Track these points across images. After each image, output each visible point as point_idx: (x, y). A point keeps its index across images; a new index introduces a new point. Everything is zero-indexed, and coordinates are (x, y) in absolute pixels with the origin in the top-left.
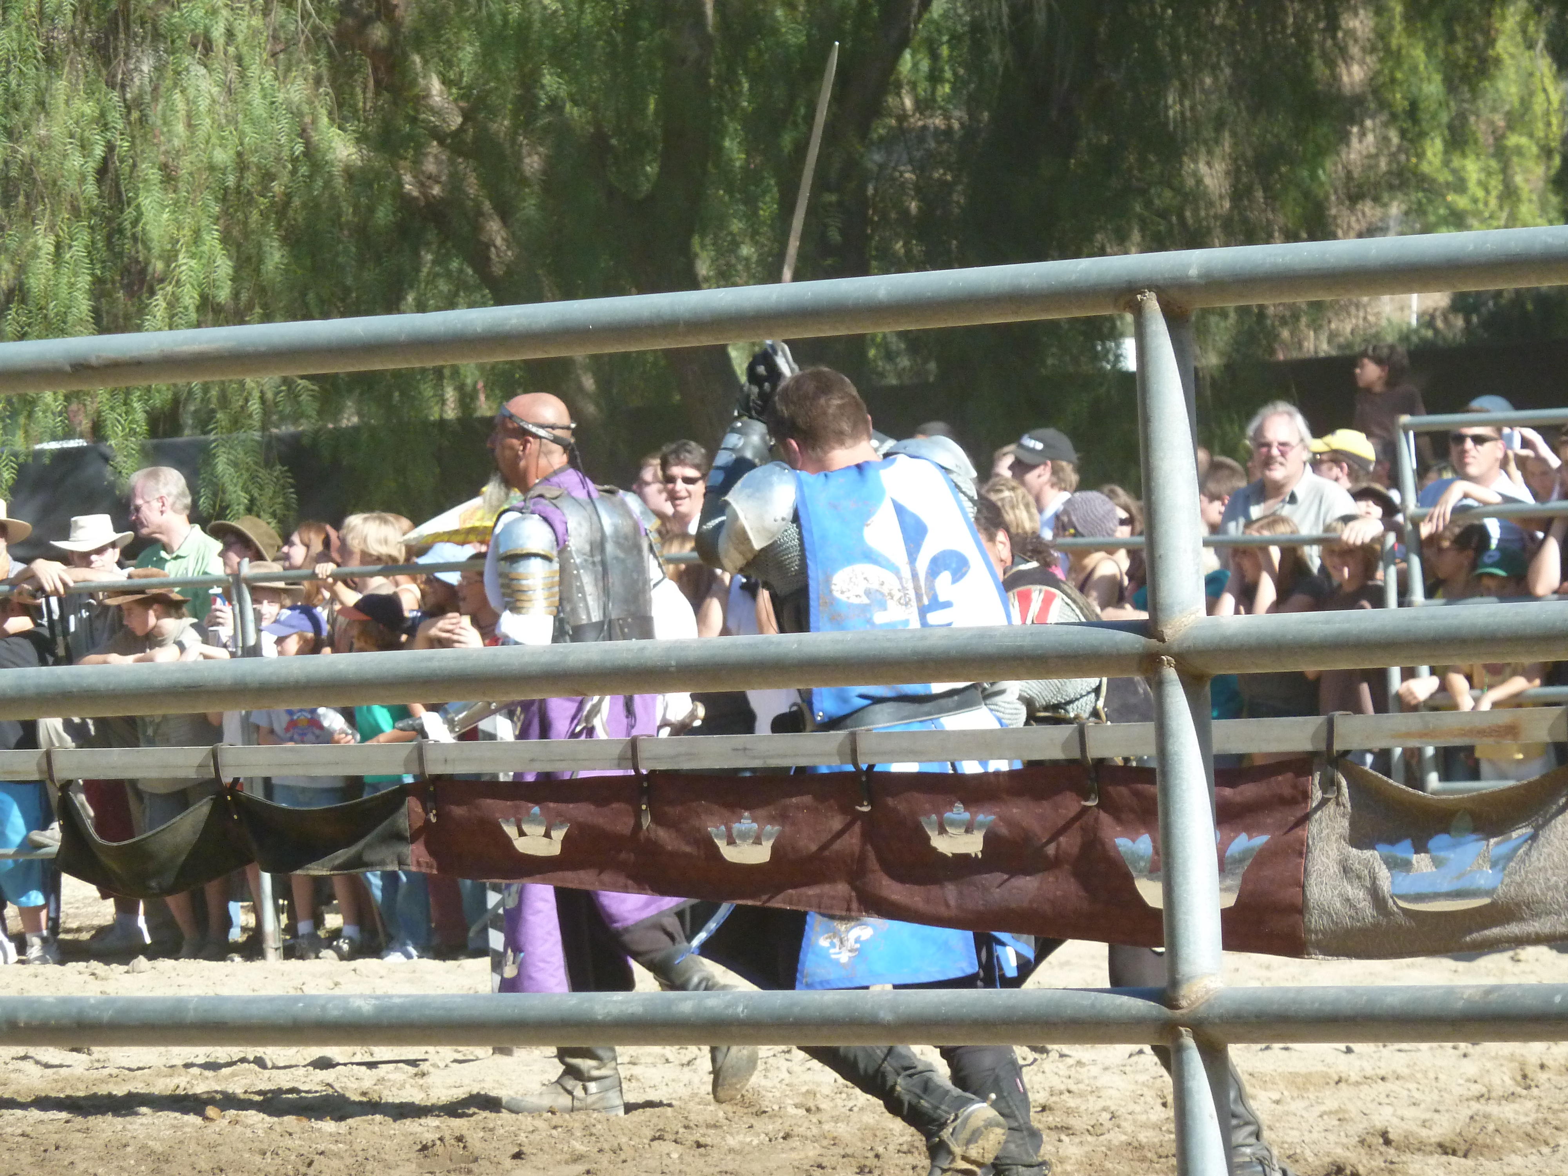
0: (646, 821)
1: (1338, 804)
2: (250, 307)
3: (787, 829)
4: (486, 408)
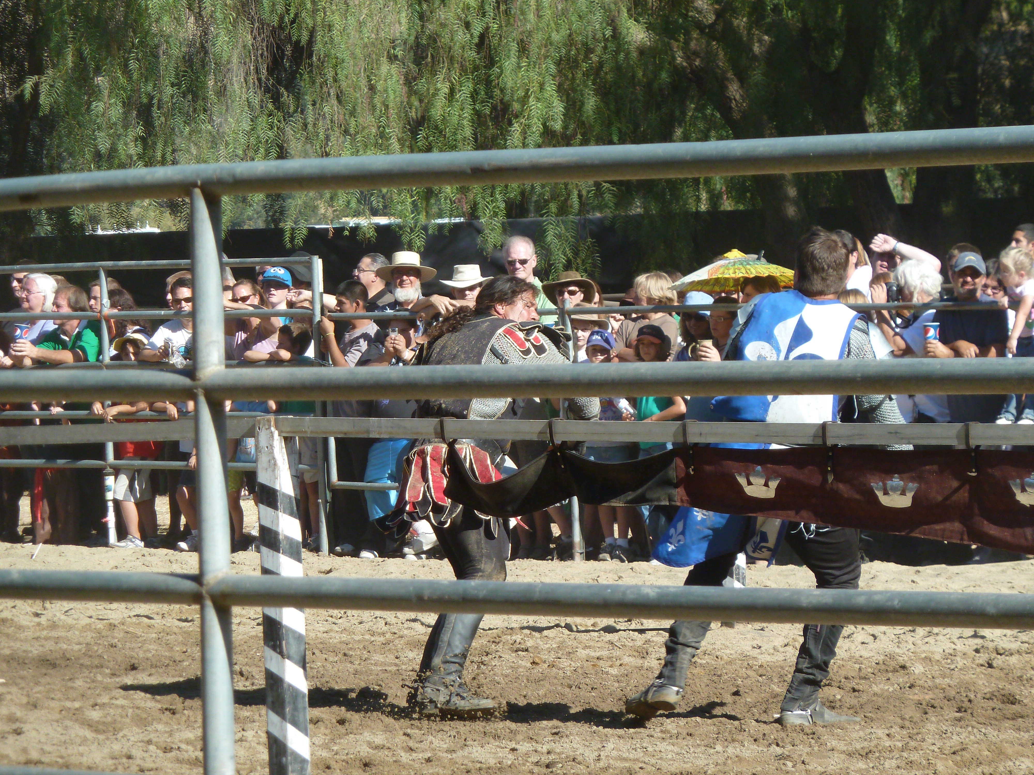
0: (831, 478)
2: (574, 135)
3: (923, 486)
4: (727, 205)
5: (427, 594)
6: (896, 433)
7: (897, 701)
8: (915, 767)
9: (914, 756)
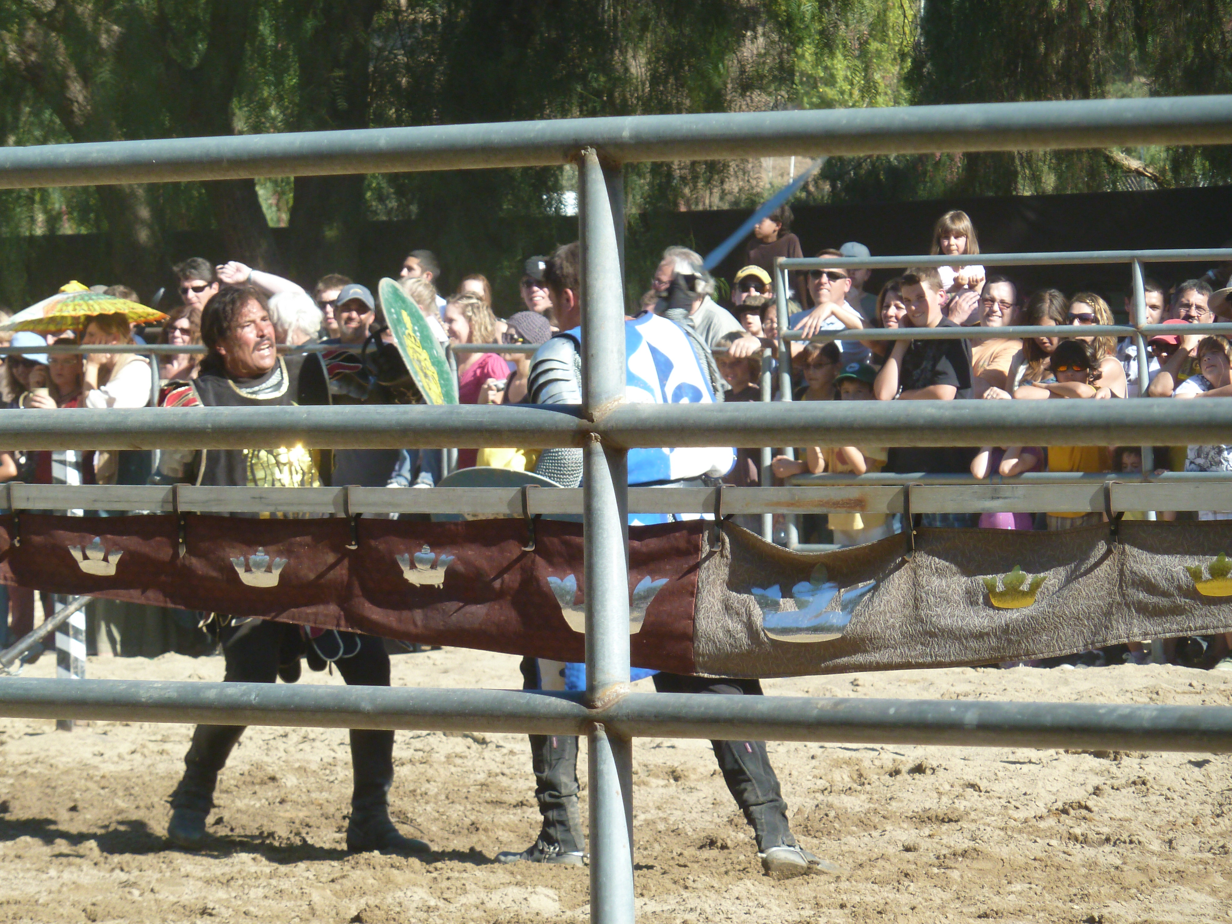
0: (182, 551)
1: (722, 556)
3: (292, 561)
4: (68, 228)
6: (261, 498)
7: (266, 819)
8: (286, 897)
9: (285, 884)
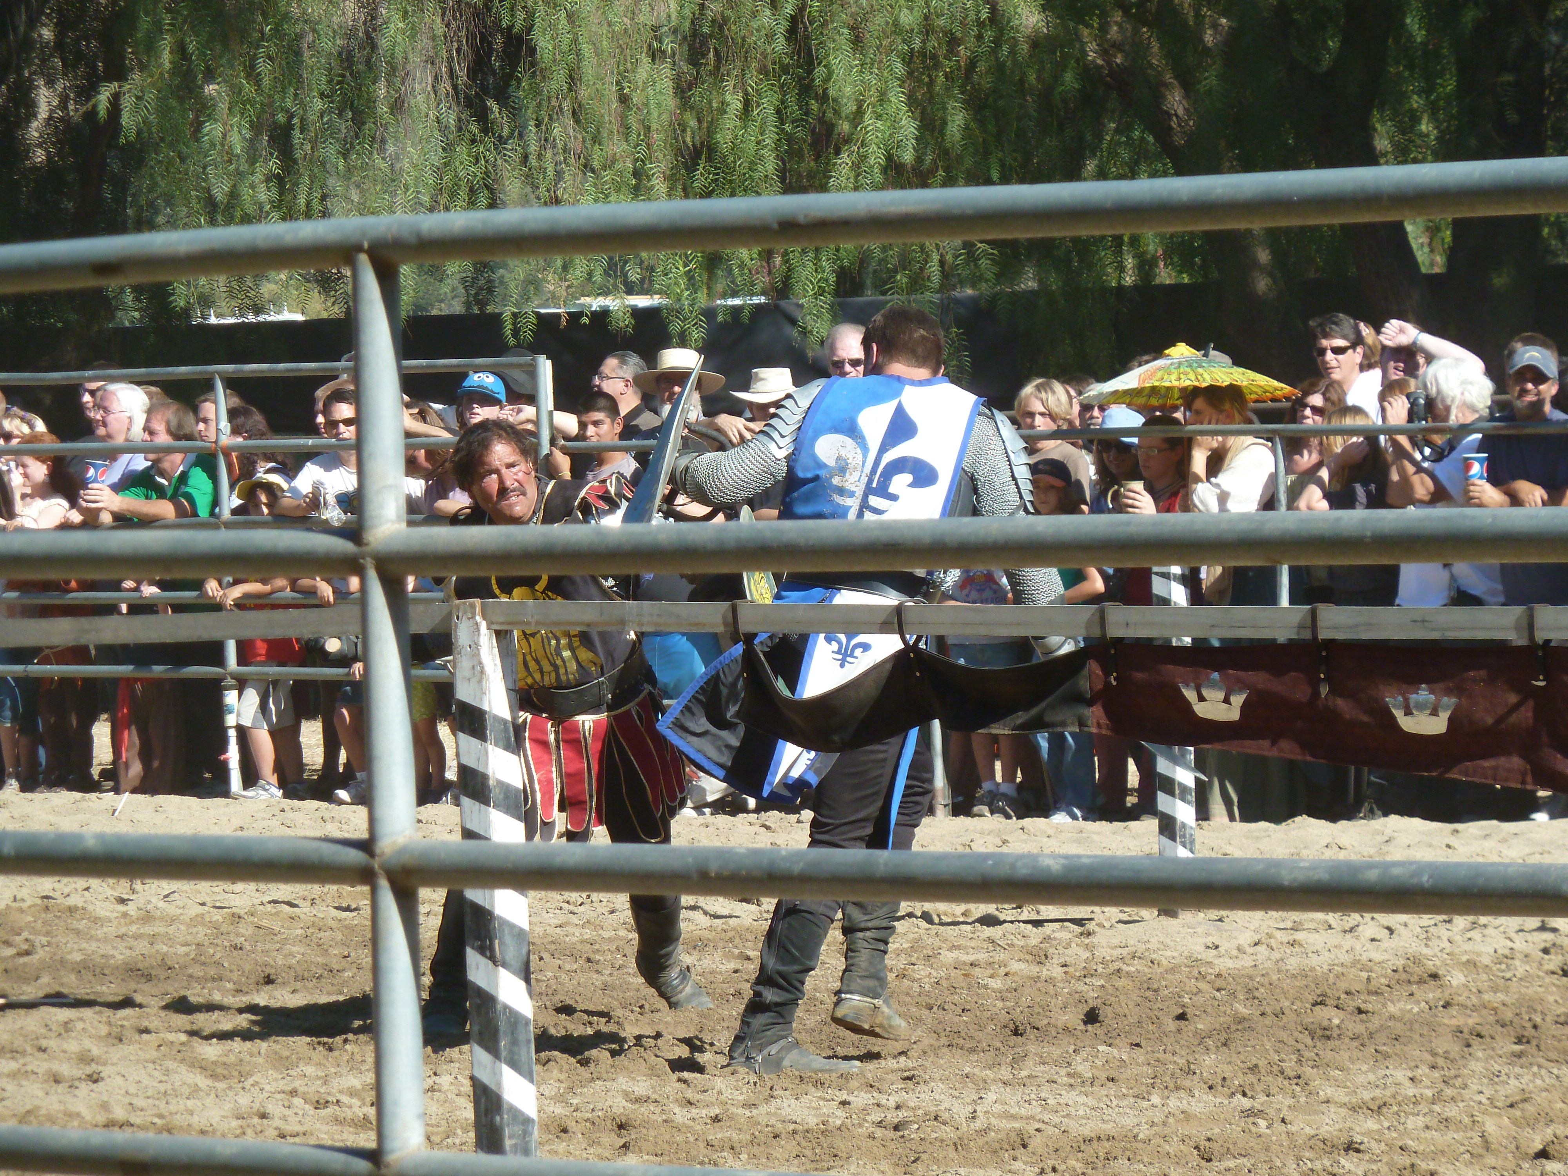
0: (1324, 690)
2: (932, 172)
3: (1464, 701)
4: (1165, 276)
5: (713, 868)
6: (1423, 621)
7: (1426, 1028)
8: (1452, 1127)
9: (1452, 1111)
